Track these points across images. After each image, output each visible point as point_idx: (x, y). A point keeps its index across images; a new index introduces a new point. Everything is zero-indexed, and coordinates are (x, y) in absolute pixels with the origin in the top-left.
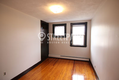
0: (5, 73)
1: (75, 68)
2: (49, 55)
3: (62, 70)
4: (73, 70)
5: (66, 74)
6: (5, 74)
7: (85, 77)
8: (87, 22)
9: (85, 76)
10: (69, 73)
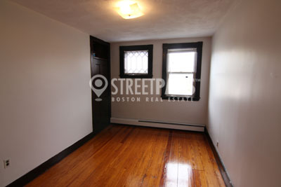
0: (8, 161)
1: (172, 148)
2: (111, 118)
3: (143, 153)
4: (168, 151)
5: (151, 162)
6: (8, 165)
7: (195, 167)
8: (202, 42)
9: (194, 165)
10: (158, 159)
